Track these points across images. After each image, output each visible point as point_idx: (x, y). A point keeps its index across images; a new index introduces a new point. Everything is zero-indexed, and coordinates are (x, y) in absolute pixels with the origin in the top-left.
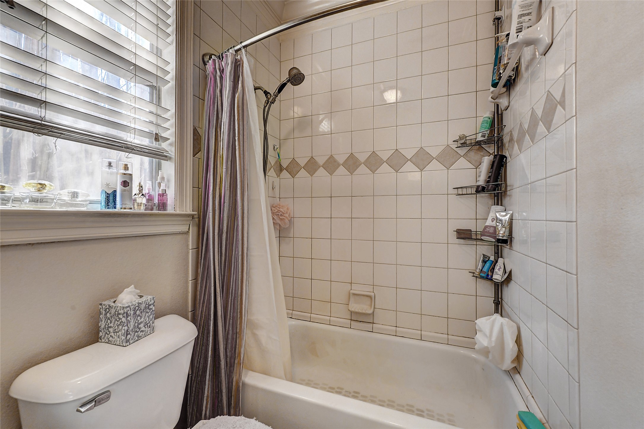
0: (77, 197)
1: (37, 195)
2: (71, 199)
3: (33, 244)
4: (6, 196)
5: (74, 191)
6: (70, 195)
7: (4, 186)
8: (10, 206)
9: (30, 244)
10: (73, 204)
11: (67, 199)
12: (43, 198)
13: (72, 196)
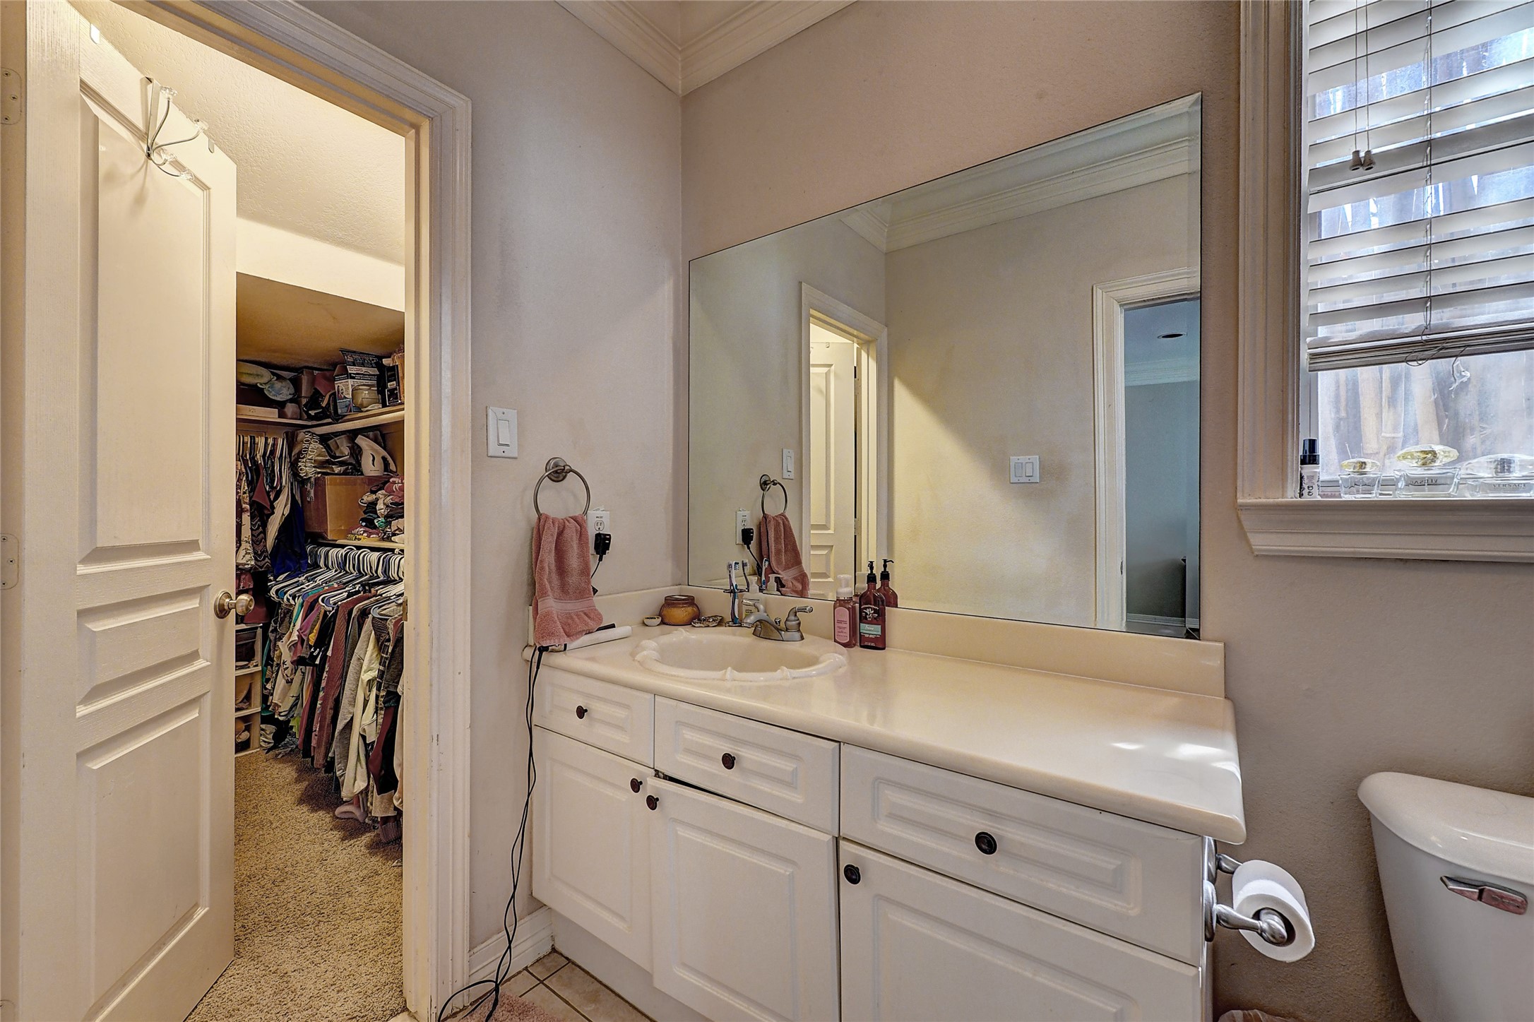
0: (1509, 471)
1: (1419, 472)
2: (1495, 475)
3: (1407, 561)
4: (1368, 478)
5: (1503, 457)
6: (1493, 466)
7: (1365, 463)
8: (1374, 495)
9: (1401, 560)
10: (1497, 486)
11: (1487, 475)
12: (1436, 477)
13: (1496, 468)
